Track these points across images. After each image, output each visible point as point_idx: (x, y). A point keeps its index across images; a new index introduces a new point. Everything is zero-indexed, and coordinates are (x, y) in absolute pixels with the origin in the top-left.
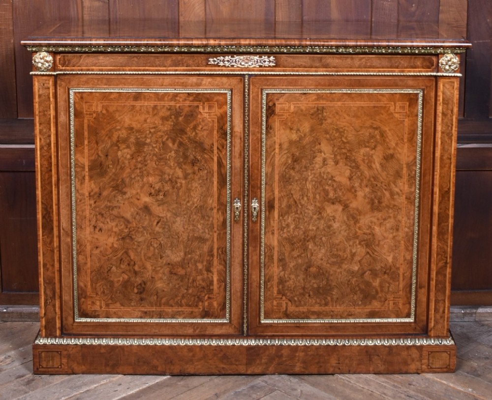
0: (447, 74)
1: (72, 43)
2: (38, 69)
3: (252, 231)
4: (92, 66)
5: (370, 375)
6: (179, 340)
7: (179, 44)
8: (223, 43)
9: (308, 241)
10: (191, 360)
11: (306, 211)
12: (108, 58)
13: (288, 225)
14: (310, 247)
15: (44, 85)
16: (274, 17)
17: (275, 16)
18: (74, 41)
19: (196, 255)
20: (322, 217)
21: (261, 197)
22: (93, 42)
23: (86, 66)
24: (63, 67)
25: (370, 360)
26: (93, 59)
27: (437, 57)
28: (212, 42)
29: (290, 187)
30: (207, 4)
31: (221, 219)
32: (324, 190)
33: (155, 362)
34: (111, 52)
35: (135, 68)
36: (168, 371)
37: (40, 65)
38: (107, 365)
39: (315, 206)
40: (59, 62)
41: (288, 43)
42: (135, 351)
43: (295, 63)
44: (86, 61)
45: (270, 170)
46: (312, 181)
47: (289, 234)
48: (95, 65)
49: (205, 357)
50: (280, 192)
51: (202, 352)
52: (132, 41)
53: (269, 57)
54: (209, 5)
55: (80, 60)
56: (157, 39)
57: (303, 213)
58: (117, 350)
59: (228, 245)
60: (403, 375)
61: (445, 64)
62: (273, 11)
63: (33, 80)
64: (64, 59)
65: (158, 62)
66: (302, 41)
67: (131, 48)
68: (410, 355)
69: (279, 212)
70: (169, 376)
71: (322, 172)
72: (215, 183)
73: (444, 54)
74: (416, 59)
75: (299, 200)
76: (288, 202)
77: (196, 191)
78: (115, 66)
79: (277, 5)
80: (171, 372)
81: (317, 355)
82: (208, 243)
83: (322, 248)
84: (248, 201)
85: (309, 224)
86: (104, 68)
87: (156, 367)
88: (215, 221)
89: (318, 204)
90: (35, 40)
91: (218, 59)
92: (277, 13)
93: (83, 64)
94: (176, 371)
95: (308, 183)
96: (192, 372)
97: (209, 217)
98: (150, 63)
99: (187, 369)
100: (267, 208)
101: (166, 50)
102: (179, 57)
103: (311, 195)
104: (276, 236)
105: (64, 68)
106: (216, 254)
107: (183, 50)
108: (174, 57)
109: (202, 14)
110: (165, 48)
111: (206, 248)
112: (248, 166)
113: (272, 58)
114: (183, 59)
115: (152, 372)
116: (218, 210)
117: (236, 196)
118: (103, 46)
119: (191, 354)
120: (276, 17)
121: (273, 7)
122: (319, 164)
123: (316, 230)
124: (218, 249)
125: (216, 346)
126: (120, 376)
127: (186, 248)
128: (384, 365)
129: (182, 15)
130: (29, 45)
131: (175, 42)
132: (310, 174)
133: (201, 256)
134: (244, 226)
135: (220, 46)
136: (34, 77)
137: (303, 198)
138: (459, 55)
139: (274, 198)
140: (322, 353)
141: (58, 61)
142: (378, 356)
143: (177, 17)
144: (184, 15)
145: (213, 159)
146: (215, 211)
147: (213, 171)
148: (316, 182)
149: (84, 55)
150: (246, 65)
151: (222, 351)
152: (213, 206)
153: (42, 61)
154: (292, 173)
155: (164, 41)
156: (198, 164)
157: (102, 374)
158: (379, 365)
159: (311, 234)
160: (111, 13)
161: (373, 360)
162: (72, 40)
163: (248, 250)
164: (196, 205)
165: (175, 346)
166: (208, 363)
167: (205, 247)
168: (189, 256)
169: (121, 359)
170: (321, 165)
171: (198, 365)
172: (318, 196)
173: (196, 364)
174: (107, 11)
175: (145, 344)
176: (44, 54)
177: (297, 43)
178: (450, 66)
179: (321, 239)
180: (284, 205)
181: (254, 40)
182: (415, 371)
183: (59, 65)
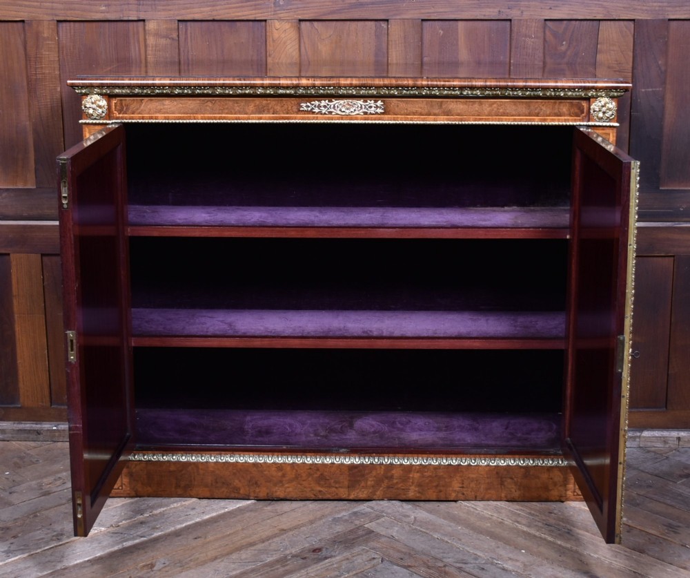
0: (600, 124)
1: (131, 84)
2: (90, 116)
4: (156, 112)
5: (501, 502)
6: (266, 456)
7: (263, 84)
8: (318, 82)
10: (281, 482)
12: (175, 103)
16: (386, 59)
17: (388, 57)
18: (133, 80)
22: (157, 82)
23: (149, 113)
24: (119, 114)
25: (502, 484)
26: (157, 104)
27: (588, 101)
28: (304, 82)
30: (302, 41)
33: (236, 483)
34: (179, 96)
35: (209, 115)
36: (252, 494)
37: (91, 111)
38: (178, 486)
40: (115, 108)
41: (400, 82)
42: (212, 469)
43: (409, 109)
44: (148, 107)
48: (160, 112)
49: (297, 477)
51: (294, 471)
52: (205, 80)
53: (376, 102)
54: (305, 43)
55: (141, 105)
56: (236, 78)
58: (190, 468)
60: (543, 503)
61: (598, 110)
62: (385, 51)
63: (84, 130)
64: (121, 104)
65: (238, 108)
66: (417, 81)
67: (204, 89)
68: (551, 479)
70: (253, 501)
73: (596, 97)
74: (562, 105)
78: (184, 113)
79: (390, 43)
80: (256, 495)
81: (436, 476)
86: (170, 115)
87: (237, 489)
90: (85, 79)
91: (313, 104)
92: (390, 53)
93: (145, 110)
94: (262, 495)
96: (282, 496)
98: (227, 108)
99: (276, 492)
101: (247, 92)
102: (264, 101)
105: (121, 115)
107: (268, 92)
108: (257, 101)
109: (295, 54)
110: (246, 89)
113: (379, 103)
114: (268, 104)
115: (233, 495)
118: (169, 87)
119: (280, 474)
120: (389, 59)
121: (384, 45)
125: (311, 464)
126: (194, 500)
128: (519, 489)
129: (270, 56)
130: (78, 86)
131: (258, 82)
135: (315, 87)
136: (84, 126)
138: (615, 99)
140: (441, 474)
142: (512, 478)
143: (264, 58)
144: (273, 56)
149: (146, 99)
150: (348, 111)
151: (318, 470)
153: (94, 106)
155: (244, 80)
157: (172, 497)
158: (513, 490)
160: (182, 54)
161: (506, 483)
162: (130, 80)
165: (260, 464)
166: (301, 485)
169: (194, 479)
171: (288, 487)
173: (287, 485)
174: (177, 50)
175: (224, 461)
176: (96, 97)
177: (411, 82)
178: (604, 113)
181: (357, 79)
182: (558, 498)
183: (115, 112)
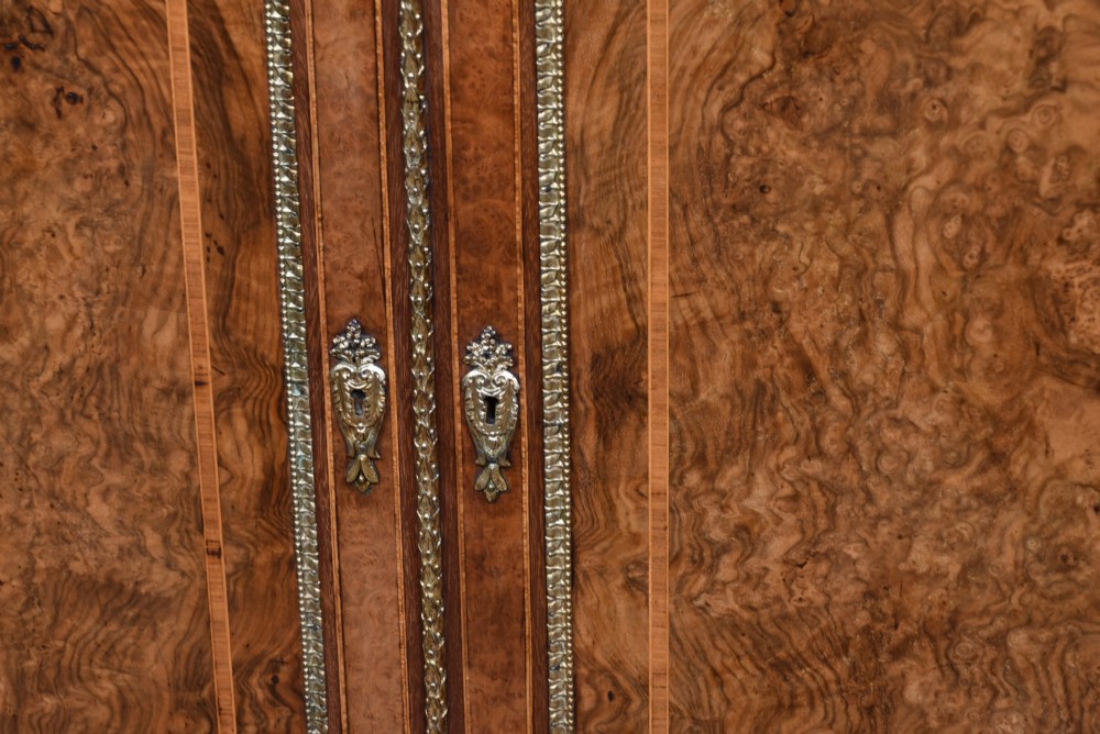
3: (479, 562)
9: (898, 653)
11: (890, 435)
13: (747, 535)
14: (913, 693)
19: (95, 699)
20: (1015, 489)
21: (535, 320)
29: (765, 253)
31: (252, 466)
32: (1033, 285)
39: (961, 401)
45: (607, 113)
46: (938, 210)
47: (756, 598)
50: (681, 289)
57: (863, 446)
59: (311, 651)
69: (677, 436)
71: (1020, 146)
72: (190, 201)
75: (835, 351)
76: (750, 364)
77: (55, 254)
82: (173, 626)
83: (1002, 703)
84: (437, 345)
85: (907, 535)
88: (208, 481)
89: (983, 392)
95: (903, 225)
97: (164, 452)
100: (586, 402)
103: (923, 317)
104: (659, 603)
106: (228, 701)
111: (157, 659)
112: (423, 82)
116: (225, 399)
117: (344, 310)
122: (999, 80)
123: (962, 577)
124: (242, 670)
127: (19, 647)
132: (920, 156)
133: (124, 707)
134: (412, 524)
137: (862, 341)
139: (640, 333)
145: (158, 20)
146: (203, 405)
147: (166, 109)
148: (967, 220)
152: (186, 375)
154: (781, 142)
156: (48, 58)
159: (924, 601)
163: (452, 692)
164: (60, 359)
167: (150, 651)
168: (49, 702)
170: (1019, 85)
172: (980, 333)
179: (999, 641)
180: (713, 390)
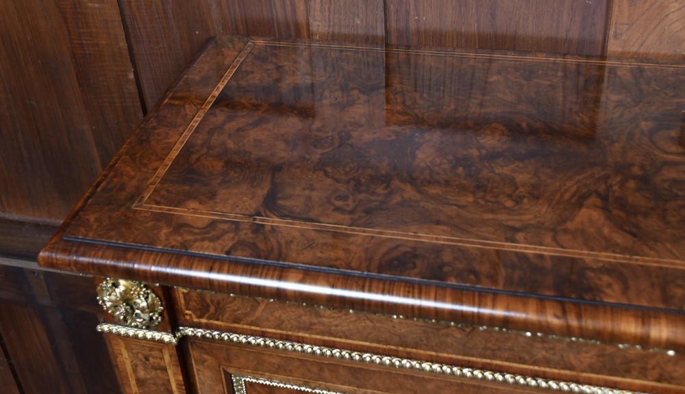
4: (299, 329)
15: (147, 359)
23: (278, 327)
24: (201, 317)
35: (454, 356)
40: (187, 304)
44: (277, 314)
48: (308, 329)
55: (254, 308)
64: (202, 299)
65: (544, 352)
78: (379, 342)
86: (338, 340)
93: (268, 320)
98: (510, 349)
105: (204, 321)
141: (182, 301)
183: (187, 312)
